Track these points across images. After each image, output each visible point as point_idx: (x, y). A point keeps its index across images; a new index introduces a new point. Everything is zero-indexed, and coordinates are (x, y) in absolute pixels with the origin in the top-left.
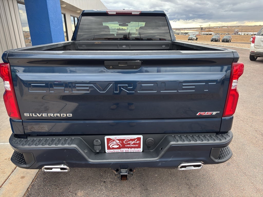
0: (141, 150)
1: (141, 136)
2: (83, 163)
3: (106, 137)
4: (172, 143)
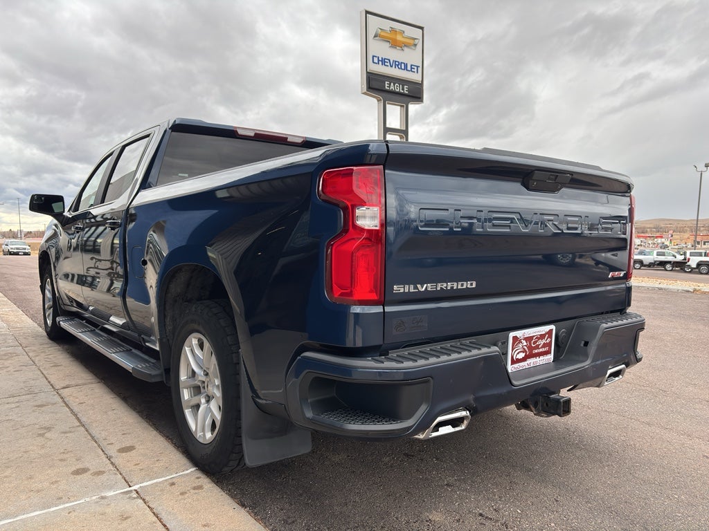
0: (551, 357)
1: (553, 327)
2: (505, 391)
3: (512, 334)
4: (604, 325)
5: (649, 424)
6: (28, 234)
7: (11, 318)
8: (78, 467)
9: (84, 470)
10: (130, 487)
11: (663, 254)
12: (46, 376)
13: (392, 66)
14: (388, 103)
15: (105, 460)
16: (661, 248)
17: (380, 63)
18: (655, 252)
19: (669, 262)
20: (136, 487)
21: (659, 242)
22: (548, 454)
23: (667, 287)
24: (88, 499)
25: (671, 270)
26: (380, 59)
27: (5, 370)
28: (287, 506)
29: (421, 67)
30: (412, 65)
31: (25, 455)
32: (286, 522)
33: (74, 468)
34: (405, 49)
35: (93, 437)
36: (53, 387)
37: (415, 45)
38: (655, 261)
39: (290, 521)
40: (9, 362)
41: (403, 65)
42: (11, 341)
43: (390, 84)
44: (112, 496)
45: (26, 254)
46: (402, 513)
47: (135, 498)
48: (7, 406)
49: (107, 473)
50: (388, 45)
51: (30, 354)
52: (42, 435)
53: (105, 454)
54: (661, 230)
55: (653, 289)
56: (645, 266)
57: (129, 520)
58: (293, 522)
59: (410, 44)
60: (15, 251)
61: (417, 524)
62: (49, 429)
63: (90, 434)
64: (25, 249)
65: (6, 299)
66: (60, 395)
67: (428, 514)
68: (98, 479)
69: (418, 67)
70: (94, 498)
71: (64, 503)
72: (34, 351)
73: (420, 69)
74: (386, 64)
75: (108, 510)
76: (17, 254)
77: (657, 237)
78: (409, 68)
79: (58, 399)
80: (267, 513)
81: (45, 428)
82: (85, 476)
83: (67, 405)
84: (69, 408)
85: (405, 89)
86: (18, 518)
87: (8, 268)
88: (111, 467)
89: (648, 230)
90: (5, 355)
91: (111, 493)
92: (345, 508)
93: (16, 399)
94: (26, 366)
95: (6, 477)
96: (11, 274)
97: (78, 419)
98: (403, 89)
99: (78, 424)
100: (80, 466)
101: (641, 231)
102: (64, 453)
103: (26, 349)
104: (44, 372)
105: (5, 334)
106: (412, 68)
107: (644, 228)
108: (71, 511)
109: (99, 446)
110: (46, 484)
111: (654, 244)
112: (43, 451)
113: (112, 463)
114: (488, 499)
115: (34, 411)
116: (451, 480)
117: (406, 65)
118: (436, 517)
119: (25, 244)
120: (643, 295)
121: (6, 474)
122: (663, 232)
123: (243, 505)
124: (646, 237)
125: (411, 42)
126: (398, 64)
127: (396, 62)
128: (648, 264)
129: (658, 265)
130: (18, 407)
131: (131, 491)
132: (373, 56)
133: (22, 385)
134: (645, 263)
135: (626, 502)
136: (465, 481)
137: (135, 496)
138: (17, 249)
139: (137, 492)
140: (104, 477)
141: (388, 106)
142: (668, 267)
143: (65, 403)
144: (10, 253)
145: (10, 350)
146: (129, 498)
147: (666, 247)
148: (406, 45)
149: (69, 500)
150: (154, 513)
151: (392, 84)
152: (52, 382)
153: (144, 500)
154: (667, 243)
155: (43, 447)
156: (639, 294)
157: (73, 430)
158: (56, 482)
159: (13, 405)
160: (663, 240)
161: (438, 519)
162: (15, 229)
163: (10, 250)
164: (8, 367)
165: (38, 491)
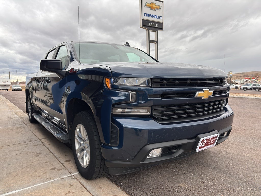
5: (257, 150)
6: (20, 83)
7: (20, 114)
8: (52, 167)
9: (54, 169)
10: (71, 174)
11: (255, 85)
12: (36, 135)
13: (151, 17)
14: (150, 31)
15: (61, 165)
16: (254, 82)
17: (147, 16)
18: (252, 84)
19: (257, 88)
20: (73, 174)
21: (253, 80)
22: (221, 162)
23: (258, 98)
24: (57, 179)
25: (258, 91)
26: (147, 14)
27: (21, 133)
28: (127, 181)
29: (162, 17)
30: (159, 16)
31: (33, 164)
32: (128, 187)
33: (51, 168)
34: (156, 10)
35: (55, 157)
36: (39, 139)
37: (160, 8)
38: (252, 88)
39: (129, 186)
40: (22, 130)
41: (155, 16)
42: (21, 122)
43: (151, 24)
44: (65, 178)
45: (20, 90)
46: (169, 184)
47: (73, 178)
48: (24, 146)
49: (63, 169)
50: (150, 9)
51: (29, 127)
52: (38, 156)
53: (61, 163)
54: (254, 76)
55: (253, 99)
56: (248, 89)
57: (73, 186)
58: (131, 187)
59: (158, 8)
60: (16, 89)
61: (175, 188)
62: (40, 154)
63: (54, 155)
64: (20, 88)
65: (17, 107)
66: (41, 142)
67: (179, 184)
68: (60, 172)
69: (161, 17)
70: (59, 178)
71: (49, 181)
72: (30, 126)
73: (162, 18)
74: (149, 16)
75: (65, 183)
76: (17, 90)
77: (252, 79)
78: (158, 17)
79: (41, 143)
80: (121, 184)
81: (38, 154)
82: (55, 171)
83: (45, 145)
84: (45, 146)
85: (157, 25)
86: (34, 186)
87: (15, 96)
88: (64, 167)
89: (249, 76)
90: (20, 127)
91: (65, 177)
92: (148, 182)
93: (26, 143)
94: (28, 131)
95: (27, 171)
96: (17, 98)
97: (49, 150)
98: (156, 25)
99: (50, 152)
100: (53, 167)
101: (246, 76)
102: (46, 162)
103: (27, 125)
104: (35, 133)
105: (19, 120)
106: (159, 17)
107: (247, 75)
108: (52, 183)
109: (58, 160)
110: (42, 174)
111: (251, 81)
112: (38, 162)
113: (63, 166)
114: (200, 179)
115: (33, 148)
116: (186, 172)
117: (157, 16)
118: (182, 185)
119: (19, 86)
120: (249, 101)
121: (27, 170)
122: (255, 76)
123: (112, 181)
124: (248, 79)
125: (159, 7)
126: (154, 16)
127: (153, 15)
128: (249, 89)
129: (253, 89)
130: (27, 146)
131: (72, 176)
132: (144, 13)
133: (28, 138)
134: (248, 88)
135: (252, 179)
136: (191, 172)
137: (74, 177)
138: (17, 88)
139: (74, 176)
140: (62, 171)
141: (150, 32)
142: (257, 90)
143: (44, 145)
144: (15, 90)
145: (21, 125)
146: (72, 178)
147: (256, 82)
148: (157, 9)
149: (51, 179)
150: (81, 184)
151: (152, 24)
152: (38, 137)
153: (77, 179)
154: (256, 81)
155: (38, 160)
156: (248, 101)
157: (48, 154)
158: (45, 173)
159: (26, 146)
160: (255, 79)
161: (183, 186)
162: (16, 81)
163: (15, 89)
164: (22, 132)
165: (39, 176)
